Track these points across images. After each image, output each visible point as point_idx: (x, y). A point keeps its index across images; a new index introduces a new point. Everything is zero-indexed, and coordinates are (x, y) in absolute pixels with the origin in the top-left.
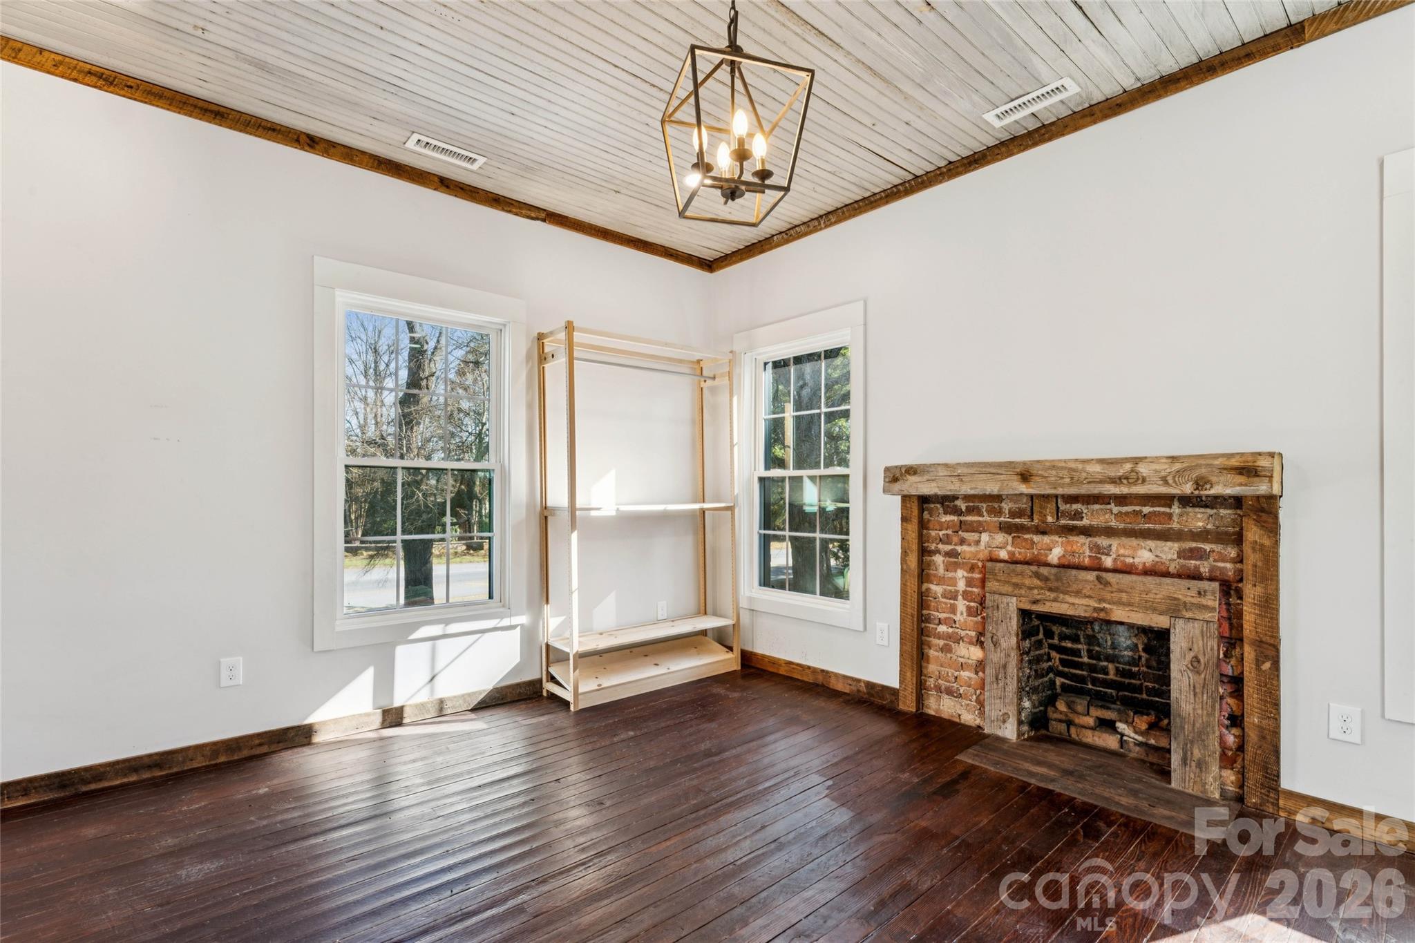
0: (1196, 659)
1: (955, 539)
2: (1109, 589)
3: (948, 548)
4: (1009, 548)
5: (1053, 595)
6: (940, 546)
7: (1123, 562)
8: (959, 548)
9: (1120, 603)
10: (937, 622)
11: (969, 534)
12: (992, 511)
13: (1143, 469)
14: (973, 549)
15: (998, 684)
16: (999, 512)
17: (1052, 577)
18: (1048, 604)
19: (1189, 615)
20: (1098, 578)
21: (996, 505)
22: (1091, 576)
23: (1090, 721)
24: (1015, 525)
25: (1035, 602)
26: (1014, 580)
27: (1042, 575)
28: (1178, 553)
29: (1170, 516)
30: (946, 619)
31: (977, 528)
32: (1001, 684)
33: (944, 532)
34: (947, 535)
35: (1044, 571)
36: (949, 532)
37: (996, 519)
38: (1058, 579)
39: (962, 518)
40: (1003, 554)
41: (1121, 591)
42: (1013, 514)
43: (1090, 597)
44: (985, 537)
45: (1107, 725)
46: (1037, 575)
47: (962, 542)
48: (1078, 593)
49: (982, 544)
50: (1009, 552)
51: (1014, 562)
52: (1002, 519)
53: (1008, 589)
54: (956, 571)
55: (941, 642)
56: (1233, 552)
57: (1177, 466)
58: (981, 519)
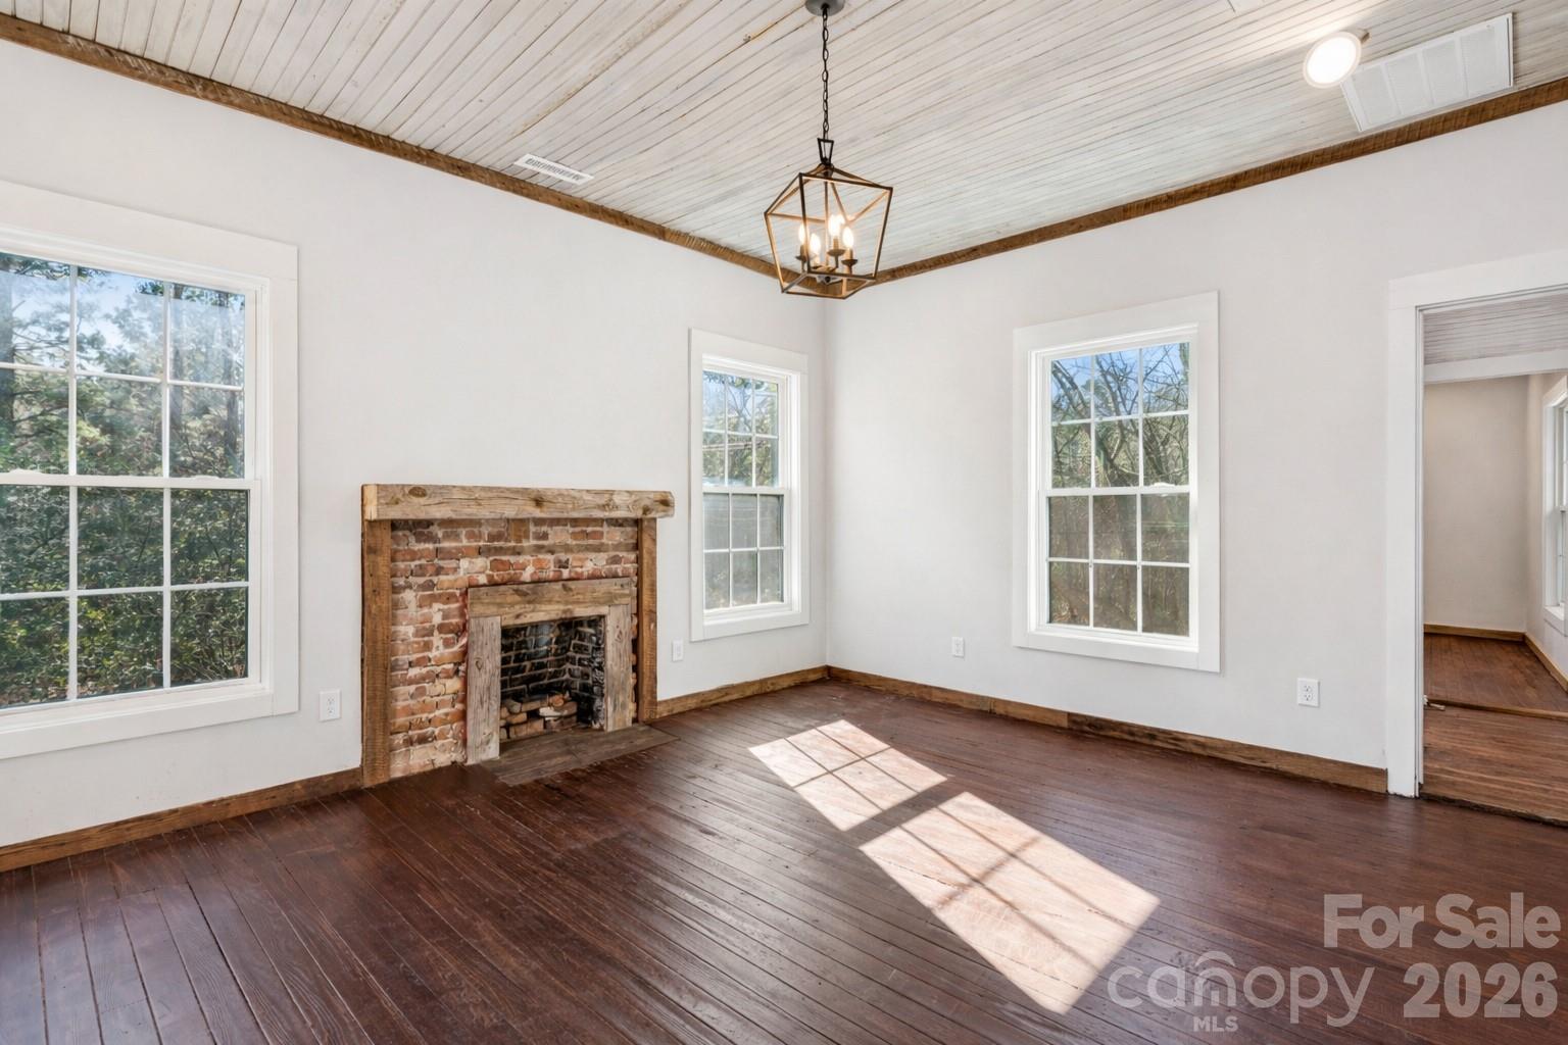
0: (621, 632)
1: (431, 570)
2: (571, 594)
3: (421, 580)
4: (488, 572)
5: (532, 606)
6: (412, 579)
7: (576, 573)
8: (435, 579)
9: (578, 602)
10: (406, 666)
11: (447, 562)
12: (471, 536)
13: (617, 499)
14: (451, 577)
15: (482, 707)
16: (479, 537)
17: (529, 592)
18: (529, 616)
19: (616, 602)
20: (564, 587)
21: (476, 530)
22: (558, 586)
23: (523, 717)
24: (495, 548)
25: (518, 616)
26: (498, 601)
27: (521, 591)
28: (607, 560)
29: (602, 533)
30: (418, 659)
31: (456, 555)
32: (485, 706)
33: (417, 562)
34: (420, 566)
35: (524, 588)
36: (423, 562)
37: (475, 544)
38: (535, 593)
39: (437, 545)
40: (483, 579)
41: (578, 594)
42: (492, 538)
43: (558, 602)
44: (464, 563)
45: (534, 715)
46: (517, 591)
47: (439, 571)
48: (550, 602)
49: (461, 572)
50: (488, 576)
51: (493, 584)
52: (481, 543)
53: (494, 609)
54: (431, 606)
55: (412, 688)
56: (632, 556)
57: (634, 498)
58: (459, 544)
